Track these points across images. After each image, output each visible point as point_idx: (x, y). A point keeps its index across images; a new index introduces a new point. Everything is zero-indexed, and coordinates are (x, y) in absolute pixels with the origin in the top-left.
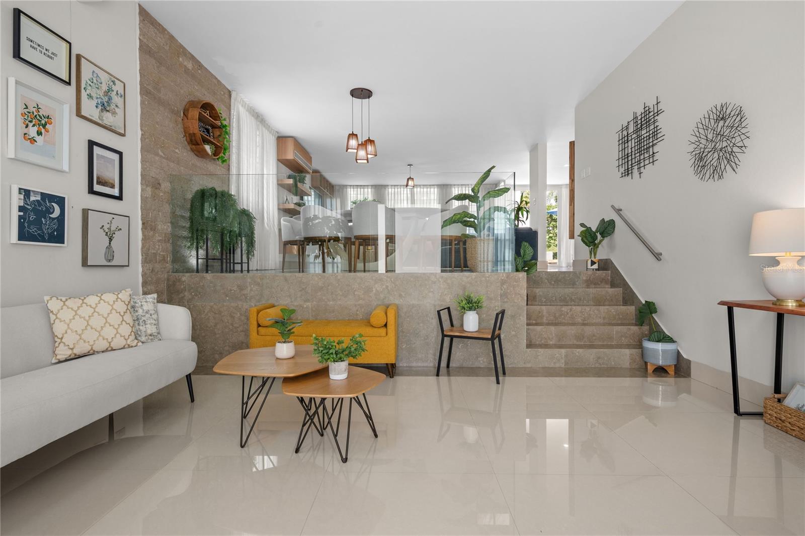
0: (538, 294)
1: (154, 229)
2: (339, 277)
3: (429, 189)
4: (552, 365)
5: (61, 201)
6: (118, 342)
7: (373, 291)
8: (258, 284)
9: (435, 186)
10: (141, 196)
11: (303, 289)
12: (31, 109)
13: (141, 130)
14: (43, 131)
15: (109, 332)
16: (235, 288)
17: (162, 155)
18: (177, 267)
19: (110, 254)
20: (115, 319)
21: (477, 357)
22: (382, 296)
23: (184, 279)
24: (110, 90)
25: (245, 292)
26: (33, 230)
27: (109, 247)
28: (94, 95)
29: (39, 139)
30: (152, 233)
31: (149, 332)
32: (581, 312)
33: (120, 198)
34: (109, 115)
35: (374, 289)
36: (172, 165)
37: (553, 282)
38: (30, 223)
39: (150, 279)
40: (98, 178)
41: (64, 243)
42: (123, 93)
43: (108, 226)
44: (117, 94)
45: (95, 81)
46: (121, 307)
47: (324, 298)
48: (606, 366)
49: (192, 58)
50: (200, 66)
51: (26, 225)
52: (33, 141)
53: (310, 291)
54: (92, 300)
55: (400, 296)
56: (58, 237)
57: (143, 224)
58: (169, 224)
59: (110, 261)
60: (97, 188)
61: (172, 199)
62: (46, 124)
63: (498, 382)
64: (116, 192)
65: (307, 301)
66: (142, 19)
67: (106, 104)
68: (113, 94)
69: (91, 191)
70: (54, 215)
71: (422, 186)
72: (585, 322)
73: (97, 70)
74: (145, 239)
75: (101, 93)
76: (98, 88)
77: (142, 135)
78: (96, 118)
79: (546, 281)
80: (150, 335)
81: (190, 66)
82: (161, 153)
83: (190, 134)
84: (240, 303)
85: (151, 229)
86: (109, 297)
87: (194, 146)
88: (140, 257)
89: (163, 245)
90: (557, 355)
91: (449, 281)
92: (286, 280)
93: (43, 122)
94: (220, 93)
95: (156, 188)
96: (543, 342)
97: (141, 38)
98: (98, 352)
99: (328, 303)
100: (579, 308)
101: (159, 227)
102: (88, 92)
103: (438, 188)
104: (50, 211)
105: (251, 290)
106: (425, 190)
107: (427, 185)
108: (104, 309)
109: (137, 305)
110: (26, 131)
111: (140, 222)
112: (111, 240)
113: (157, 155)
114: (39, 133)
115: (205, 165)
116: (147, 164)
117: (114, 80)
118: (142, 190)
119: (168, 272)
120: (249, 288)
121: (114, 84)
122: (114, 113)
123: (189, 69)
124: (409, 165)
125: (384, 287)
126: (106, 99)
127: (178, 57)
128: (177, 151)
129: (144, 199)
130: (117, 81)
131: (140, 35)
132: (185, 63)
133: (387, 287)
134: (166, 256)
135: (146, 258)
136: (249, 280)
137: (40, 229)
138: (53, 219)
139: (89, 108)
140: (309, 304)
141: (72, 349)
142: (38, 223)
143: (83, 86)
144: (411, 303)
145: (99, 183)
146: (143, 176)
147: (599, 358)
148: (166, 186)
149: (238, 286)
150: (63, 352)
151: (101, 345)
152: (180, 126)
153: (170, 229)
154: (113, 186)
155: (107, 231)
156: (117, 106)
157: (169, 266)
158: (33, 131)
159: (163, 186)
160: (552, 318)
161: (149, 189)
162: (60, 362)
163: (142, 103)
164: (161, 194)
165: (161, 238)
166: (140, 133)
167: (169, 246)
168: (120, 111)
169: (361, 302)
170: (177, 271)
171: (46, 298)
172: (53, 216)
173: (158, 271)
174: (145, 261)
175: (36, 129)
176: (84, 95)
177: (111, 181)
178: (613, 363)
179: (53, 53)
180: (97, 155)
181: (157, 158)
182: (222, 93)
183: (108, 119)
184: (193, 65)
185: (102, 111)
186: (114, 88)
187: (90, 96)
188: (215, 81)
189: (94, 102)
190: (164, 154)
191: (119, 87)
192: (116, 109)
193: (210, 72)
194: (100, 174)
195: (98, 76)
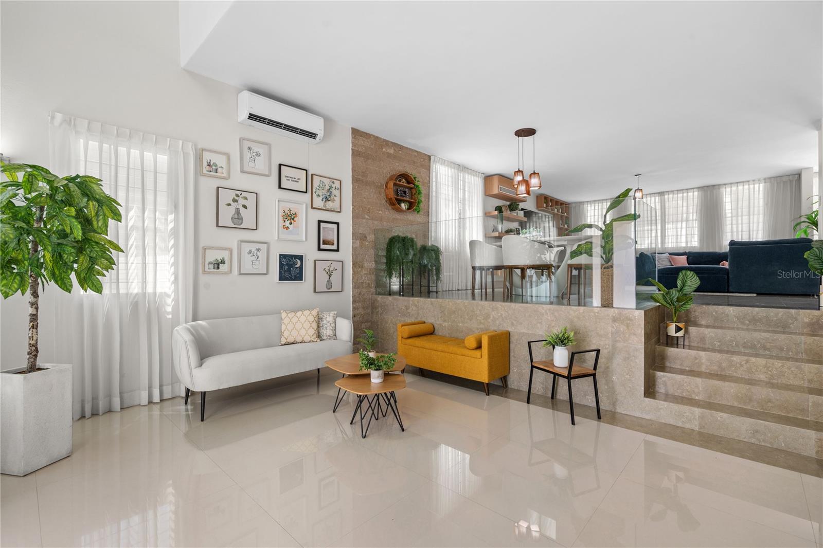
0: (708, 336)
1: (362, 267)
2: (466, 304)
3: (685, 195)
4: (680, 424)
5: (300, 258)
6: (307, 338)
7: (490, 317)
8: (416, 306)
9: (695, 190)
10: (352, 247)
11: (442, 311)
12: (287, 212)
13: (353, 205)
14: (293, 222)
15: (303, 332)
16: (403, 308)
17: (368, 218)
18: (379, 290)
19: (329, 285)
20: (307, 325)
21: (585, 395)
22: (497, 322)
23: (379, 299)
24: (331, 187)
25: (409, 311)
26: (287, 275)
27: (329, 281)
28: (320, 194)
29: (291, 227)
30: (360, 269)
31: (328, 334)
32: (766, 366)
33: (337, 250)
34: (330, 202)
35: (491, 316)
36: (376, 222)
37: (747, 322)
38: (285, 271)
39: (358, 299)
40: (323, 241)
41: (302, 280)
42: (339, 188)
43: (328, 268)
44: (336, 188)
45: (321, 186)
46: (311, 319)
47: (456, 320)
48: (769, 446)
49: (394, 144)
50: (401, 147)
51: (283, 272)
52: (288, 228)
53: (447, 314)
54: (299, 314)
55: (513, 324)
56: (299, 277)
57: (353, 264)
58: (374, 262)
59: (329, 289)
60: (322, 247)
61: (375, 245)
62: (294, 218)
63: (573, 423)
64: (335, 247)
65: (445, 321)
66: (353, 136)
67: (328, 197)
68: (333, 190)
69: (319, 249)
70: (298, 265)
71: (674, 192)
72: (771, 381)
73: (322, 179)
74: (354, 273)
75: (325, 191)
76: (323, 189)
77: (353, 208)
78: (322, 207)
79: (735, 319)
80: (329, 336)
81: (392, 151)
82: (367, 217)
83: (389, 199)
84: (406, 319)
85: (359, 267)
86: (307, 312)
87: (393, 207)
88: (351, 285)
89: (369, 276)
90: (688, 414)
91: (556, 314)
92: (432, 304)
93: (293, 217)
94: (421, 161)
95: (363, 240)
96: (684, 394)
97: (353, 148)
98: (298, 343)
99: (459, 324)
100: (761, 361)
101: (366, 265)
102: (317, 194)
103: (698, 191)
104: (295, 264)
105: (412, 310)
106: (680, 195)
107: (683, 190)
108: (303, 319)
109: (324, 317)
110: (284, 224)
111: (351, 263)
112: (330, 276)
113: (364, 218)
114: (291, 223)
115: (405, 216)
116: (357, 226)
117: (333, 180)
118: (353, 243)
119: (372, 294)
120: (411, 308)
121: (333, 183)
122: (333, 201)
123: (391, 154)
124: (636, 175)
125: (499, 315)
126: (329, 193)
127: (382, 149)
128: (380, 212)
129: (354, 249)
130: (335, 181)
131: (352, 146)
132: (388, 151)
133: (502, 314)
134: (371, 284)
135: (355, 286)
136: (411, 302)
137: (290, 274)
138: (297, 268)
139: (318, 202)
140: (446, 324)
141: (287, 339)
142: (289, 271)
143: (314, 190)
144: (522, 331)
145: (325, 243)
146: (353, 234)
147: (756, 431)
148: (371, 237)
149: (405, 306)
150: (283, 341)
151: (299, 339)
152: (383, 195)
153: (374, 266)
154: (333, 244)
155: (327, 271)
156: (335, 196)
157: (373, 290)
158: (287, 223)
159: (368, 238)
160: (715, 368)
161: (358, 242)
162: (282, 345)
163: (353, 188)
164: (367, 243)
165: (366, 272)
166: (351, 207)
167: (373, 277)
168: (337, 199)
169: (482, 326)
170: (379, 294)
171: (282, 311)
172: (296, 266)
173: (364, 294)
174: (354, 288)
175: (289, 221)
176: (315, 195)
177: (332, 241)
178: (783, 445)
179: (298, 179)
180: (323, 227)
181: (364, 221)
182: (422, 160)
183: (330, 205)
184: (394, 150)
185: (326, 201)
186: (334, 186)
187: (318, 195)
188: (416, 154)
189: (321, 198)
190: (369, 217)
191: (337, 184)
192: (335, 198)
193: (410, 149)
194: (325, 238)
195: (323, 182)
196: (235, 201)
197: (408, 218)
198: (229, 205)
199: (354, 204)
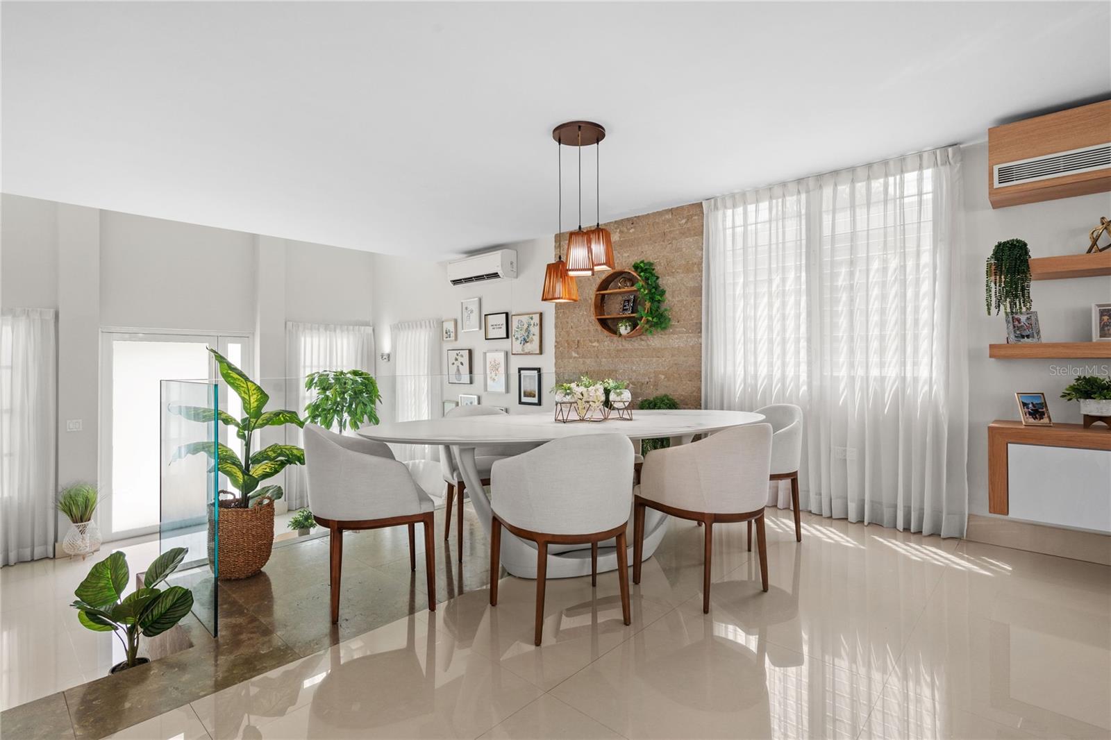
12: (492, 363)
13: (556, 342)
14: (497, 372)
17: (576, 355)
24: (529, 325)
28: (519, 337)
29: (496, 378)
33: (538, 404)
34: (528, 344)
36: (588, 361)
40: (525, 393)
42: (538, 322)
44: (534, 325)
45: (520, 326)
52: (494, 379)
60: (524, 399)
62: (498, 368)
64: (535, 400)
67: (526, 338)
68: (531, 328)
69: (520, 402)
73: (521, 318)
75: (523, 332)
76: (521, 330)
78: (521, 351)
82: (574, 354)
94: (681, 224)
102: (516, 337)
113: (571, 358)
114: (496, 375)
116: (562, 370)
117: (531, 316)
121: (532, 318)
122: (533, 341)
126: (527, 333)
128: (594, 344)
130: (534, 316)
139: (517, 347)
143: (513, 334)
145: (526, 395)
154: (534, 396)
156: (534, 335)
158: (493, 375)
163: (557, 318)
166: (555, 345)
168: (536, 339)
176: (514, 339)
177: (533, 392)
179: (502, 325)
180: (524, 376)
181: (571, 361)
182: (684, 221)
183: (529, 347)
184: (621, 232)
185: (524, 344)
186: (532, 322)
187: (517, 339)
188: (669, 216)
189: (519, 341)
190: (578, 354)
191: (536, 319)
192: (534, 337)
193: (654, 214)
194: (526, 389)
195: (521, 322)
196: (456, 360)
197: (648, 345)
198: (453, 364)
199: (558, 340)
